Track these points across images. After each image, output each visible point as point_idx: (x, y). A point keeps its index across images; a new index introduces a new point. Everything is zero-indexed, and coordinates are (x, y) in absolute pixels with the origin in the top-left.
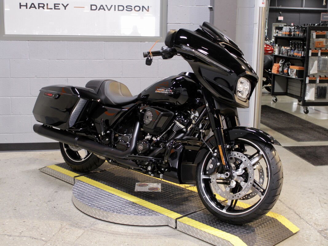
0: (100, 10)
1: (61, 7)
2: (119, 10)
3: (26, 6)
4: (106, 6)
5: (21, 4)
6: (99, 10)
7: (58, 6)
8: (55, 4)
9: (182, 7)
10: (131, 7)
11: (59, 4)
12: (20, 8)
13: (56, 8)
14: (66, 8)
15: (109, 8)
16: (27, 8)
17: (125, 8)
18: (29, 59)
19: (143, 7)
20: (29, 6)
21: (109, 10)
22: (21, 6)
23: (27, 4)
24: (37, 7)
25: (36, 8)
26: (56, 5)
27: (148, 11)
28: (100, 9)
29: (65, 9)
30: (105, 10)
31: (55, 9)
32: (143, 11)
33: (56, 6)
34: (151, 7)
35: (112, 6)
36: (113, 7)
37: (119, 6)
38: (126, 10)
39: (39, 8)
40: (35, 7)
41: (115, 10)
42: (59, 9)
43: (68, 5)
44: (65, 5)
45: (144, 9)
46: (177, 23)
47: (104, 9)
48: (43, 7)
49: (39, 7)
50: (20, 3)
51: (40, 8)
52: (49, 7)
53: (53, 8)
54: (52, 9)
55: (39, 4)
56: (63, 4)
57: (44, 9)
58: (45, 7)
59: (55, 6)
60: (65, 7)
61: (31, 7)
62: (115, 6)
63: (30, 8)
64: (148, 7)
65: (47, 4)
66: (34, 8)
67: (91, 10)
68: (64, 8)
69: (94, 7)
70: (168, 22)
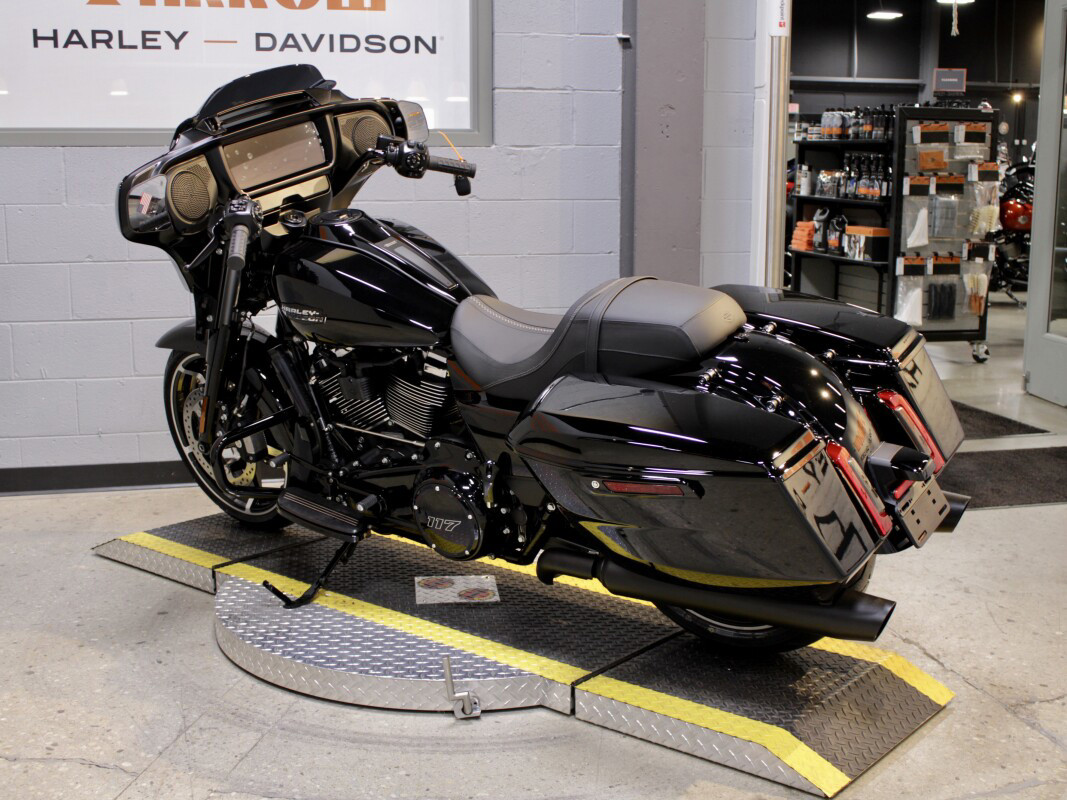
0: (286, 49)
1: (164, 40)
2: (343, 49)
3: (55, 38)
4: (304, 36)
5: (39, 34)
6: (282, 49)
7: (155, 40)
8: (144, 33)
9: (537, 36)
10: (382, 38)
11: (158, 33)
12: (36, 45)
13: (149, 44)
14: (181, 44)
15: (313, 45)
16: (56, 45)
17: (364, 44)
18: (65, 204)
19: (418, 39)
20: (62, 40)
21: (314, 49)
22: (36, 38)
23: (55, 32)
24: (88, 40)
25: (85, 46)
26: (148, 36)
27: (433, 51)
28: (284, 46)
29: (177, 47)
30: (300, 50)
31: (145, 47)
32: (417, 51)
33: (148, 39)
34: (442, 38)
35: (322, 36)
36: (326, 41)
37: (342, 37)
38: (367, 49)
39: (94, 46)
40: (81, 42)
41: (332, 50)
42: (159, 48)
43: (184, 34)
44: (177, 37)
45: (421, 45)
46: (525, 86)
47: (297, 46)
48: (107, 43)
49: (95, 42)
50: (35, 31)
51: (98, 45)
52: (125, 43)
53: (140, 45)
54: (135, 47)
55: (94, 33)
56: (168, 33)
57: (109, 47)
58: (115, 42)
59: (144, 40)
60: (177, 42)
61: (69, 42)
62: (331, 37)
63: (66, 46)
64: (434, 39)
65: (120, 33)
66: (80, 46)
67: (259, 48)
68: (173, 44)
69: (266, 42)
70: (496, 85)
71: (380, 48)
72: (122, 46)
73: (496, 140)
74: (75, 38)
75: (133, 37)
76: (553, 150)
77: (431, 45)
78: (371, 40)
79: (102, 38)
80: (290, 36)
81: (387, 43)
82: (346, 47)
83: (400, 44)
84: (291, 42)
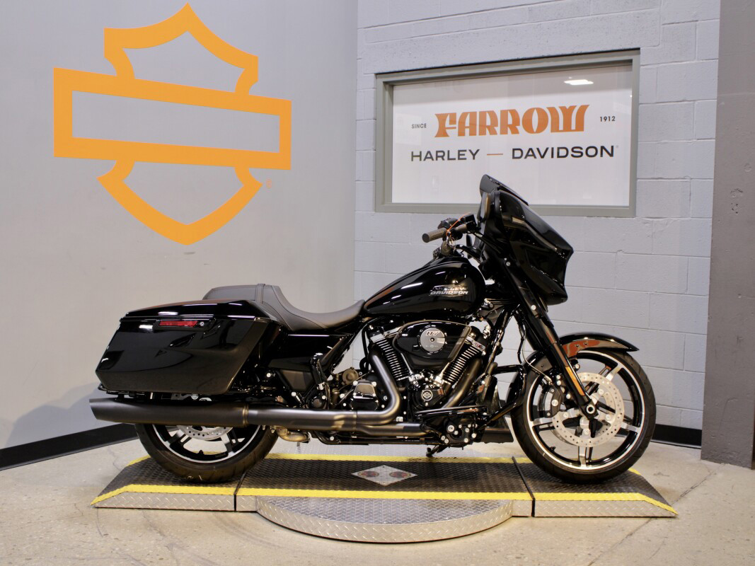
0: (528, 157)
1: (468, 155)
2: (558, 156)
3: (420, 156)
4: (538, 149)
5: (414, 154)
6: (526, 158)
7: (464, 155)
8: (459, 151)
9: (666, 143)
10: (581, 148)
11: (465, 151)
12: (412, 160)
13: (461, 157)
14: (476, 156)
15: (542, 154)
16: (420, 160)
17: (570, 152)
19: (603, 148)
20: (423, 157)
21: (542, 157)
22: (413, 156)
23: (421, 152)
24: (434, 157)
25: (433, 160)
26: (461, 153)
27: (611, 155)
28: (527, 155)
29: (474, 158)
30: (535, 157)
31: (459, 159)
32: (602, 156)
33: (460, 154)
34: (617, 147)
35: (547, 149)
36: (549, 152)
37: (559, 149)
38: (572, 156)
39: (437, 159)
40: (431, 158)
41: (552, 157)
42: (465, 159)
43: (478, 151)
44: (474, 153)
45: (604, 151)
46: (657, 177)
47: (534, 155)
48: (442, 157)
49: (437, 157)
50: (412, 153)
51: (439, 159)
52: (451, 157)
53: (457, 158)
54: (454, 159)
55: (437, 152)
56: (470, 151)
57: (443, 159)
58: (446, 157)
59: (459, 155)
60: (474, 155)
61: (426, 158)
62: (553, 149)
63: (425, 160)
64: (612, 147)
65: (449, 152)
66: (431, 160)
67: (514, 157)
68: (472, 156)
69: (518, 154)
70: (638, 177)
71: (579, 154)
72: (449, 159)
73: (637, 214)
74: (429, 156)
75: (454, 154)
76: (675, 221)
77: (610, 151)
78: (575, 150)
79: (441, 155)
80: (531, 149)
81: (584, 151)
82: (560, 155)
83: (592, 152)
84: (530, 153)
